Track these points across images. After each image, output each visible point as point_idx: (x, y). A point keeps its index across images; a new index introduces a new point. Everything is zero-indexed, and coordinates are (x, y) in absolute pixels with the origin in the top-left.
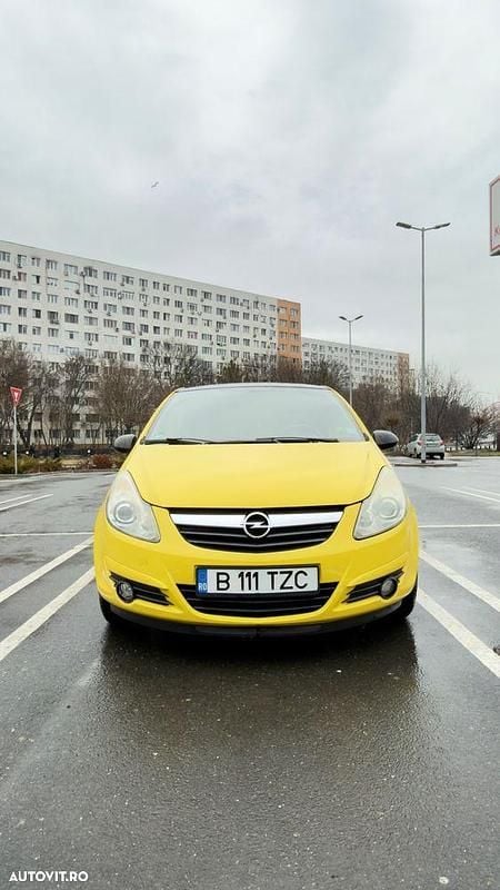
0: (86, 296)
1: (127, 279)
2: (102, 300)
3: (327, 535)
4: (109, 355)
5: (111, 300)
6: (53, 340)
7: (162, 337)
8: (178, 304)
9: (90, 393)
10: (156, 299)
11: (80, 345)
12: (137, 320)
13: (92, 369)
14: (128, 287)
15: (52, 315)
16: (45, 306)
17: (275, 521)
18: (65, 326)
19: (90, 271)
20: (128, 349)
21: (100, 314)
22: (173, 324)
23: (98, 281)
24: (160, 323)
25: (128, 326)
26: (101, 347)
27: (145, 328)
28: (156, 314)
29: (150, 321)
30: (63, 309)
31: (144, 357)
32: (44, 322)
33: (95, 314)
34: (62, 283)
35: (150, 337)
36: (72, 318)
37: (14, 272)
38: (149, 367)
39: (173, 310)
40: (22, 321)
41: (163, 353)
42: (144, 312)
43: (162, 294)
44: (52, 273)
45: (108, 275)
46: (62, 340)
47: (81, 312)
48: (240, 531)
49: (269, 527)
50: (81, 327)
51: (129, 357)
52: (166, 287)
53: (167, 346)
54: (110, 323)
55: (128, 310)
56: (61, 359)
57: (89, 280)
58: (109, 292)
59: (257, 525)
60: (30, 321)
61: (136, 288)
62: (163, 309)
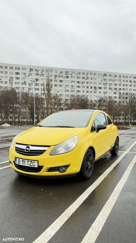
0: (104, 82)
1: (115, 76)
2: (108, 82)
3: (42, 153)
4: (109, 97)
5: (111, 82)
6: (95, 94)
7: (125, 91)
8: (130, 81)
9: (104, 108)
10: (124, 81)
11: (102, 95)
12: (118, 87)
13: (104, 101)
14: (116, 78)
15: (95, 88)
16: (93, 86)
17: (32, 148)
18: (98, 90)
19: (105, 75)
20: (115, 95)
21: (108, 86)
22: (129, 87)
23: (108, 78)
24: (125, 87)
25: (115, 89)
26: (108, 95)
27: (120, 89)
28: (124, 85)
29: (122, 87)
30: (98, 86)
31: (120, 98)
32: (93, 90)
33: (106, 86)
34: (97, 79)
35: (122, 91)
36: (100, 88)
37: (86, 78)
38: (121, 100)
39: (129, 83)
40: (88, 90)
41: (125, 96)
42: (120, 85)
43: (125, 79)
44: (95, 77)
45: (110, 75)
46: (97, 94)
47: (102, 86)
48: (24, 150)
49: (30, 149)
50: (103, 90)
51: (116, 97)
52: (127, 77)
53: (127, 94)
54: (110, 89)
55: (116, 85)
56: (97, 99)
57: (105, 77)
58: (110, 80)
59: (27, 149)
60: (89, 90)
61: (118, 78)
62: (125, 83)
